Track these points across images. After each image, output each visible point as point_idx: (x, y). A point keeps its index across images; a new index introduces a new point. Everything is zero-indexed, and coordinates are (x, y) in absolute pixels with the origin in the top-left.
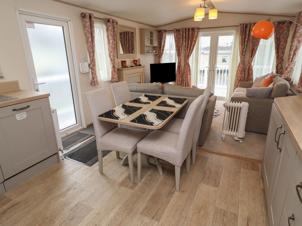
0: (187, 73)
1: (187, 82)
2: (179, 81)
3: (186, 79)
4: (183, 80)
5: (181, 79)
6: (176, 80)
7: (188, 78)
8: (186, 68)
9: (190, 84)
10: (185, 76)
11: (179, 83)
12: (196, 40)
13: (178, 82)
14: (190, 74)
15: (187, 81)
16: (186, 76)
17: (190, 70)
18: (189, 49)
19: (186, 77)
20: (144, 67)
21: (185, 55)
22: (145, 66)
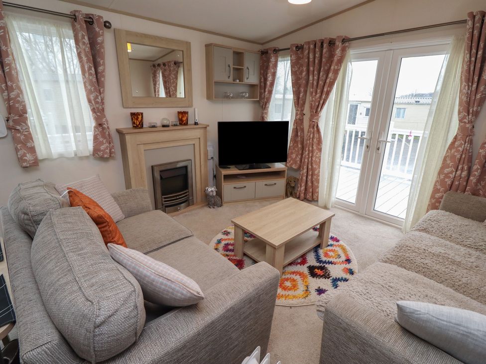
0: (312, 148)
1: (310, 167)
2: (295, 162)
3: (310, 160)
4: (303, 161)
5: (298, 159)
6: (289, 160)
7: (314, 159)
8: (311, 137)
9: (316, 172)
10: (307, 153)
11: (294, 166)
12: (339, 70)
13: (292, 164)
14: (320, 150)
15: (312, 166)
16: (309, 154)
17: (320, 141)
18: (319, 91)
19: (311, 155)
20: (206, 127)
21: (312, 105)
22: (208, 126)
